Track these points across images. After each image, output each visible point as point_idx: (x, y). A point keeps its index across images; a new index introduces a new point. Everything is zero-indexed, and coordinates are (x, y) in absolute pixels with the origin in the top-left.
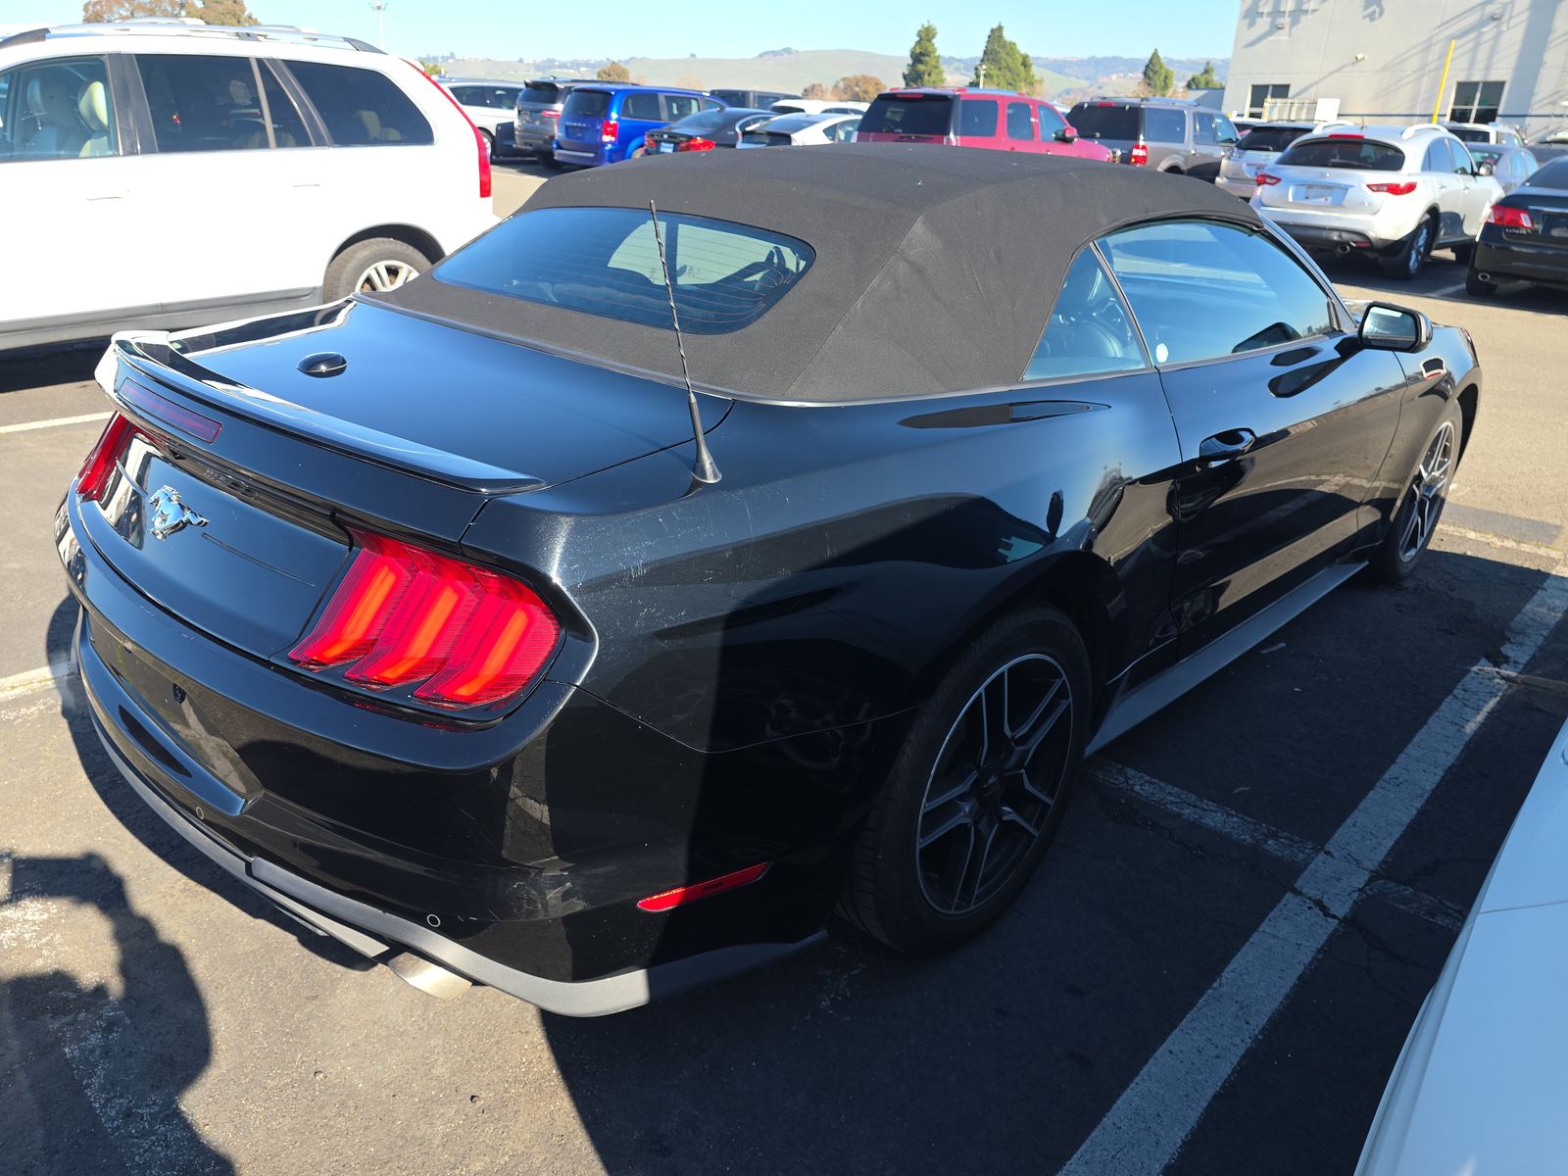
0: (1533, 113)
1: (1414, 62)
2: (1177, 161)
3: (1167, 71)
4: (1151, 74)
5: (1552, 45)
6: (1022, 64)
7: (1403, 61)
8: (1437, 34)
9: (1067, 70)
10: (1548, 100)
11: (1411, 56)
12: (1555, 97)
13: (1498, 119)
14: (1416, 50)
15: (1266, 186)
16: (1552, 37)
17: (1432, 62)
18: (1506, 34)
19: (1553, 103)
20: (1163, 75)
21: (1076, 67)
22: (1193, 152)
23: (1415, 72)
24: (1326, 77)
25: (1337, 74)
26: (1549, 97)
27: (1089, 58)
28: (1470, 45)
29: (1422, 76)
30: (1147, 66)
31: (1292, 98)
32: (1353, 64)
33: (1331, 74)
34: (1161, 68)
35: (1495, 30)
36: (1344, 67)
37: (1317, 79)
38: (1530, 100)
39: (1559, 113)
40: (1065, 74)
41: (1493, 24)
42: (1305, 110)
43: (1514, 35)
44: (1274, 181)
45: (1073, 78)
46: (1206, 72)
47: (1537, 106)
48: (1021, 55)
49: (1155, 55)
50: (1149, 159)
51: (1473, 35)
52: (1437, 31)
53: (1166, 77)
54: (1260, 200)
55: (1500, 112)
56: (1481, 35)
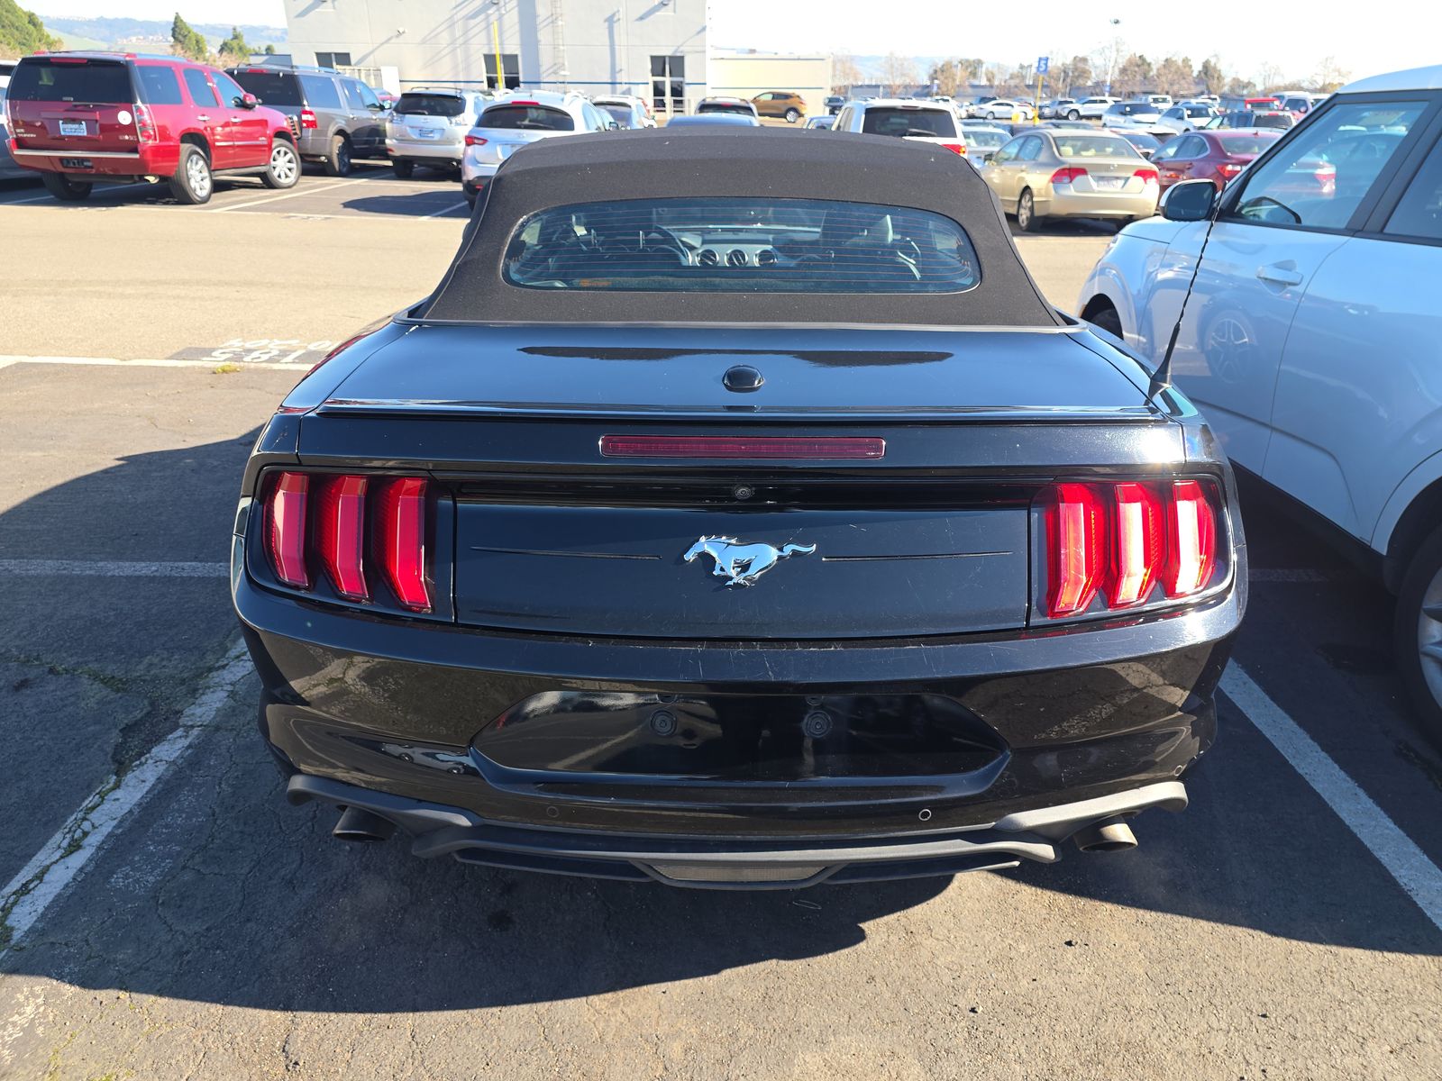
0: (545, 81)
1: (445, 38)
2: (340, 125)
3: (196, 35)
4: (180, 37)
5: (541, 26)
6: (29, 22)
7: (436, 35)
8: (456, 14)
9: (76, 30)
10: (551, 70)
11: (443, 31)
12: (555, 68)
13: (521, 85)
14: (444, 27)
15: (476, 146)
16: (539, 20)
17: (460, 37)
18: (505, 17)
19: (555, 73)
20: (194, 39)
21: (86, 28)
22: (352, 116)
23: (449, 45)
24: (378, 47)
25: (386, 45)
26: (551, 67)
27: (98, 19)
28: (483, 25)
29: (455, 49)
30: (173, 30)
31: (355, 65)
32: (397, 36)
33: (382, 44)
34: (189, 32)
35: (497, 13)
36: (389, 39)
37: (371, 49)
38: (539, 71)
39: (561, 81)
40: (76, 35)
41: (495, 8)
42: (372, 77)
43: (512, 18)
44: (481, 142)
45: (86, 39)
46: (236, 37)
47: (545, 75)
48: (25, 13)
49: (177, 18)
50: (318, 123)
51: (482, 16)
52: (455, 11)
53: (197, 42)
54: (475, 158)
55: (521, 79)
56: (488, 16)
